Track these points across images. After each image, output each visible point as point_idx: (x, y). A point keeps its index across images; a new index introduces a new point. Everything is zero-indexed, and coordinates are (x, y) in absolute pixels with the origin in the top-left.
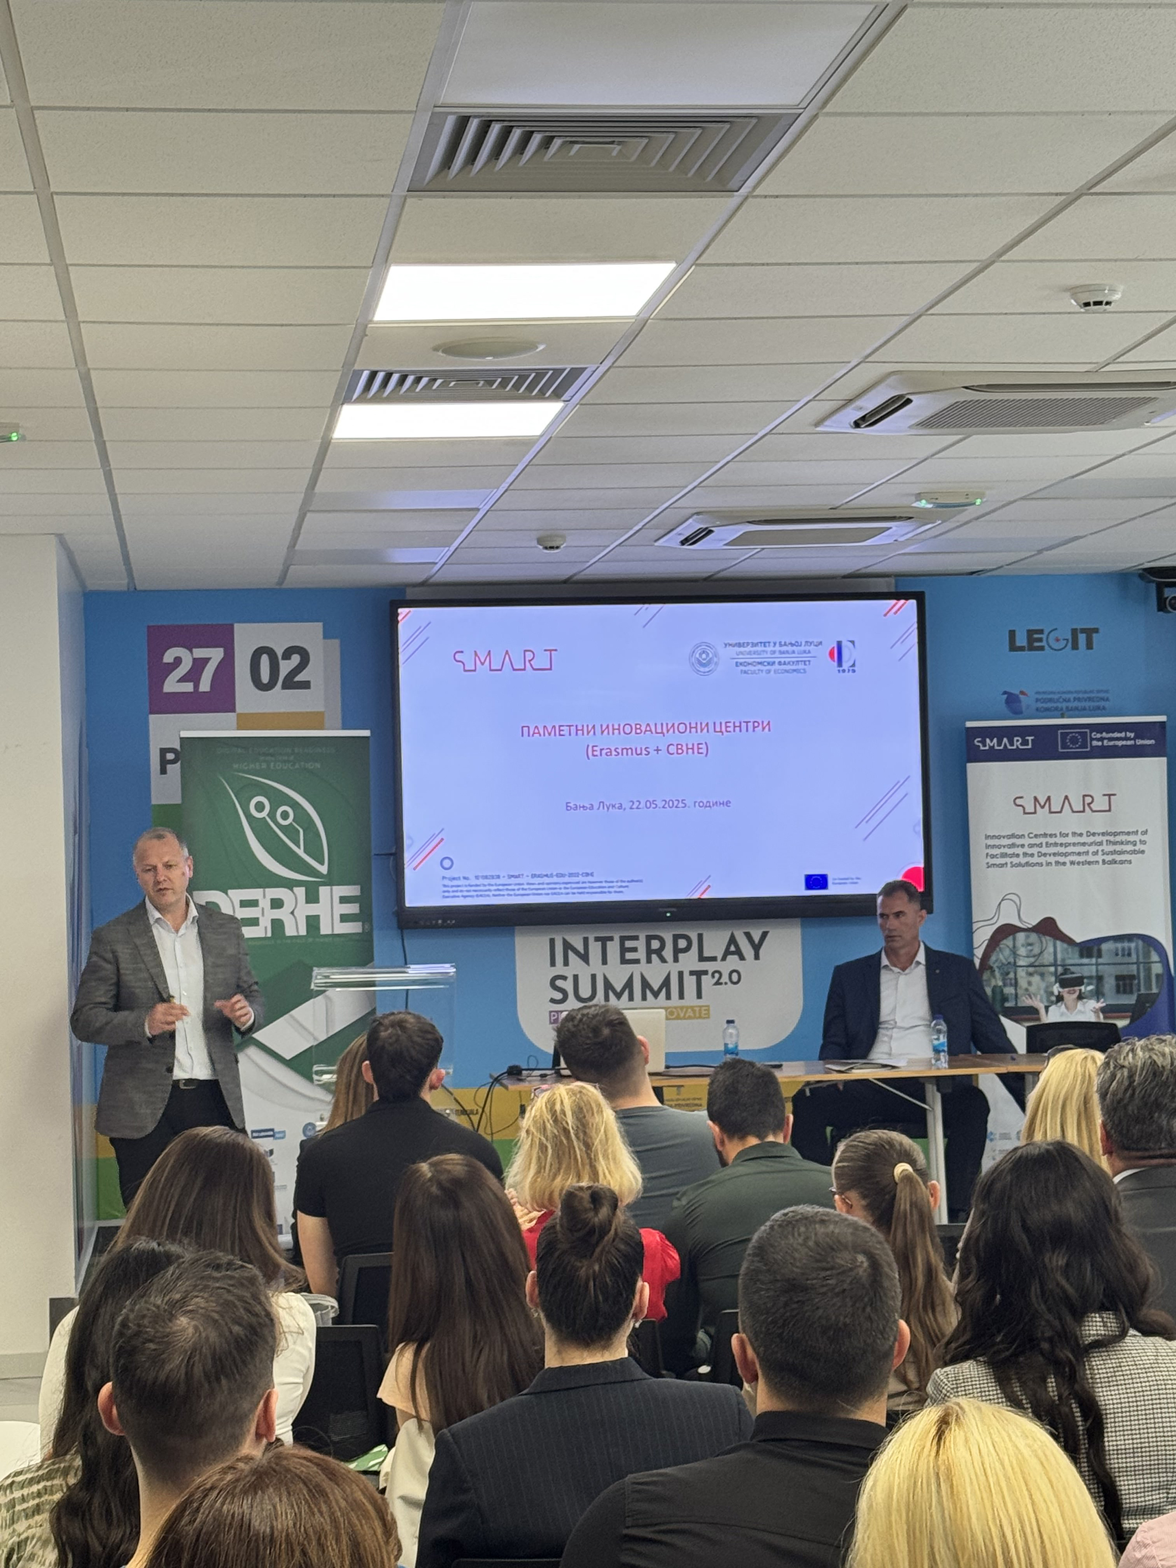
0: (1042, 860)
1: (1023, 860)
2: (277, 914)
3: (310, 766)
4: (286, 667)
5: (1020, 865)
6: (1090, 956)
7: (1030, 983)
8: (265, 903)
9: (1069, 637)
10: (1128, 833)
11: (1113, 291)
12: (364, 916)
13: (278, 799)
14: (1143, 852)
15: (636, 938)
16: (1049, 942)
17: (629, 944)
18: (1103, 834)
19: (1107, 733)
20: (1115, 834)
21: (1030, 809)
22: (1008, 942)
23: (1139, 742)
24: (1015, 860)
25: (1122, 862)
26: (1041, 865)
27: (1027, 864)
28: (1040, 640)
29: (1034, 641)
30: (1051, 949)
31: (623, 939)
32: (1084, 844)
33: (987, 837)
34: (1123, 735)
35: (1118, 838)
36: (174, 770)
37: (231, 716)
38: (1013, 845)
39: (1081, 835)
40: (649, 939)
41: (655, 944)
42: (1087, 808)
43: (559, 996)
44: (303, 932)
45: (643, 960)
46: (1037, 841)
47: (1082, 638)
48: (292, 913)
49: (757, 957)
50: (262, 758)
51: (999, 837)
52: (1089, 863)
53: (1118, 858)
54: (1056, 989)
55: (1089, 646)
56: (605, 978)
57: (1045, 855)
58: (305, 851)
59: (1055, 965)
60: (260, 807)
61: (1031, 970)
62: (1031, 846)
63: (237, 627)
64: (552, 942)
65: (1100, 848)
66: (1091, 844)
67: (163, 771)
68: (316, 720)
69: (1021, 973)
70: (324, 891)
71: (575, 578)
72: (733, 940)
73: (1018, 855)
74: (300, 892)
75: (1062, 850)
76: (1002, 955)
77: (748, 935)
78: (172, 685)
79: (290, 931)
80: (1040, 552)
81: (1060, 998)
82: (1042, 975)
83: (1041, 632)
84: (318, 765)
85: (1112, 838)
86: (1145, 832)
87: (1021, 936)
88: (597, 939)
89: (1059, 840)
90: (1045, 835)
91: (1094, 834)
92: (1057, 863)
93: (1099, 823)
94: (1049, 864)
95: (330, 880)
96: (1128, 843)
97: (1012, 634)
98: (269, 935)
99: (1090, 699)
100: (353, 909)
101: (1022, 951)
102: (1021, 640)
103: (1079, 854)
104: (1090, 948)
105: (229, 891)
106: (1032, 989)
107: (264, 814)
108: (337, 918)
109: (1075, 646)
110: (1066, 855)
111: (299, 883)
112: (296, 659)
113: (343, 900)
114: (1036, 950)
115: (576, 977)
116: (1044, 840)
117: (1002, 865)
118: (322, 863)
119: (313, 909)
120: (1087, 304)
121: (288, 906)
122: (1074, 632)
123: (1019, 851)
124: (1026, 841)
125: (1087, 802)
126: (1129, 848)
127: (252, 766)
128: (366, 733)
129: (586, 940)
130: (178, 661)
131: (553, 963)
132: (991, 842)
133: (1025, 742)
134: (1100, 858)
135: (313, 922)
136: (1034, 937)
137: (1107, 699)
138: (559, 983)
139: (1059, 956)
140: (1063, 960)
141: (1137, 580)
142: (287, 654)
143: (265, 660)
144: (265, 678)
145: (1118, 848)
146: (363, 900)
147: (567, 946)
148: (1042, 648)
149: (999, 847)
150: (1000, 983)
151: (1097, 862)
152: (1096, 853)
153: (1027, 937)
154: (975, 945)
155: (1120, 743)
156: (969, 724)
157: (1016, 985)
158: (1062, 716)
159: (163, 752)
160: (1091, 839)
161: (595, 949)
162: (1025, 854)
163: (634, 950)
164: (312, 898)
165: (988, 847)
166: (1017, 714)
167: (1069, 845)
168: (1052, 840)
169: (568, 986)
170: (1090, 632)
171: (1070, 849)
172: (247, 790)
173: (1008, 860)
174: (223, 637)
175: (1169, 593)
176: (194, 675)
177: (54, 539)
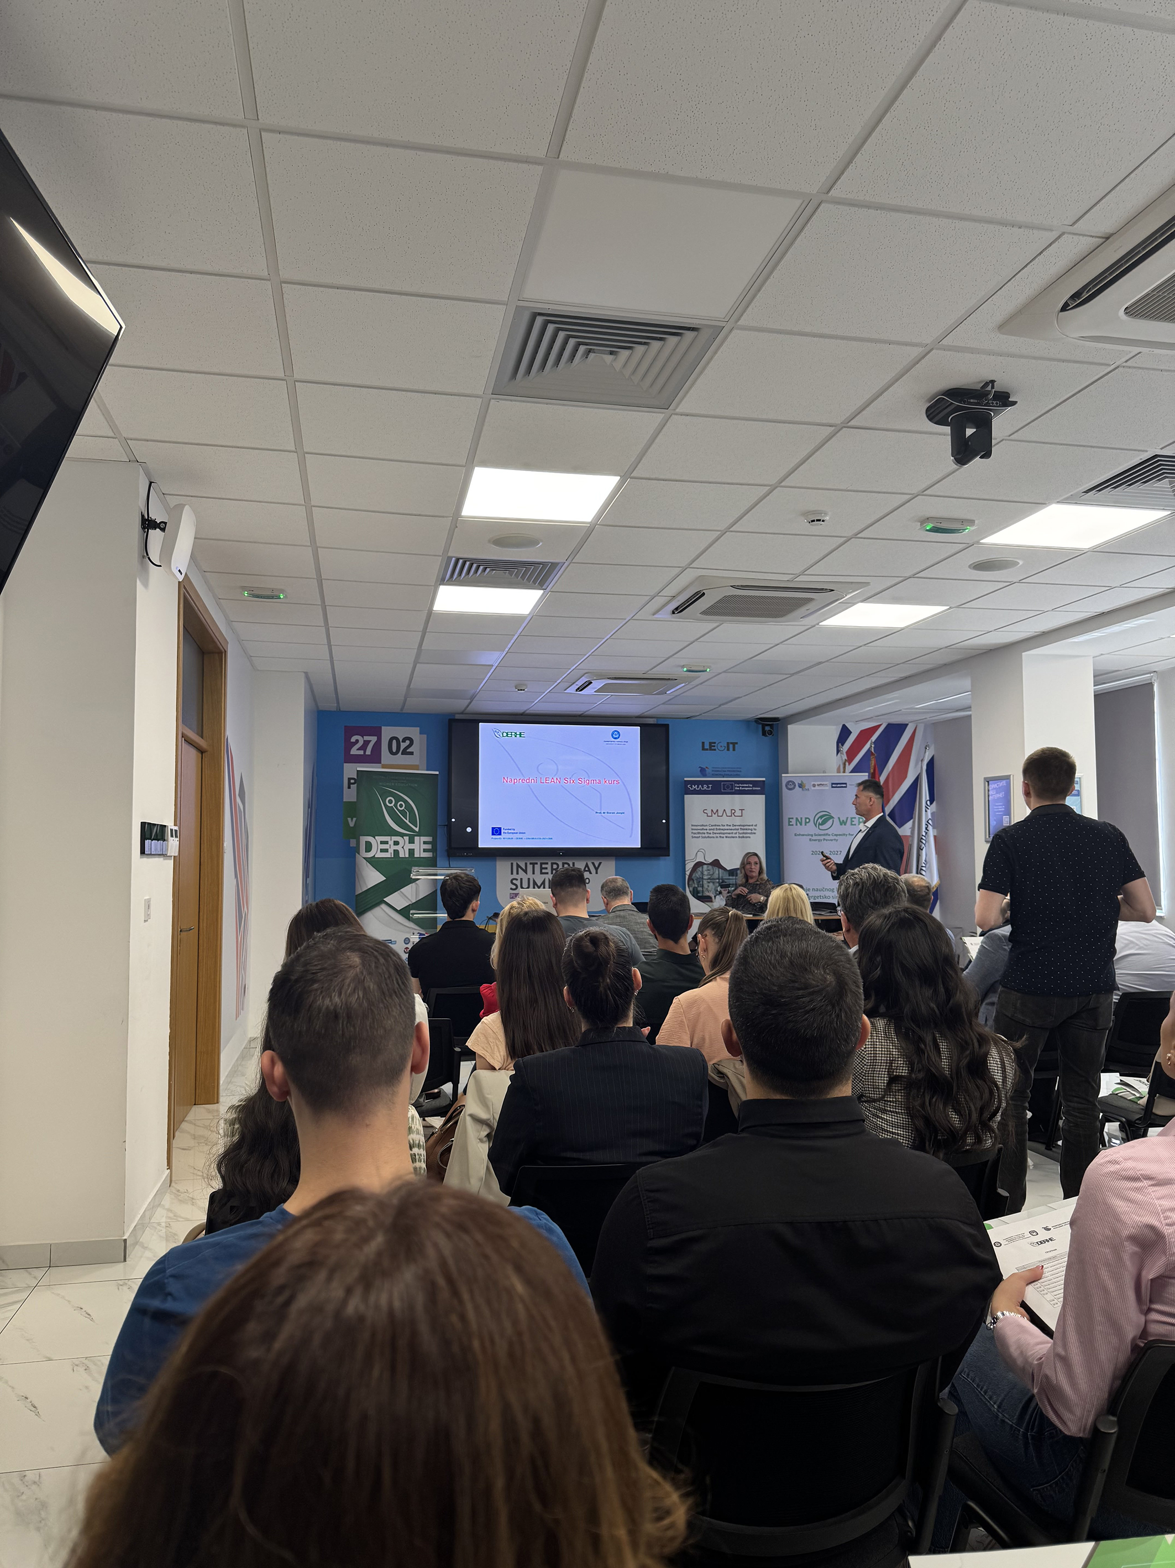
0: (714, 835)
1: (707, 835)
2: (396, 848)
3: (412, 785)
4: (403, 745)
5: (705, 837)
6: (733, 876)
7: (708, 886)
8: (391, 843)
9: (726, 745)
10: (749, 826)
11: (826, 514)
12: (433, 850)
13: (398, 799)
14: (755, 833)
16: (716, 870)
18: (739, 826)
19: (741, 784)
21: (710, 814)
22: (700, 869)
23: (754, 789)
24: (703, 835)
25: (747, 837)
26: (714, 837)
27: (708, 837)
28: (714, 746)
29: (712, 746)
32: (731, 830)
33: (692, 825)
34: (748, 785)
35: (745, 827)
36: (354, 787)
37: (380, 765)
38: (703, 829)
39: (730, 826)
40: (552, 864)
42: (733, 815)
43: (514, 887)
44: (407, 856)
46: (713, 828)
47: (731, 746)
48: (403, 847)
49: (597, 873)
50: (392, 781)
51: (697, 826)
52: (733, 837)
53: (745, 835)
54: (719, 889)
55: (734, 749)
56: (534, 881)
57: (715, 833)
58: (409, 822)
60: (390, 802)
61: (709, 881)
62: (710, 830)
63: (383, 727)
64: (512, 864)
65: (738, 831)
66: (734, 830)
67: (349, 787)
68: (416, 767)
69: (705, 882)
70: (417, 839)
71: (528, 712)
72: (587, 866)
73: (704, 833)
75: (722, 831)
76: (698, 874)
77: (593, 863)
78: (354, 751)
79: (401, 855)
80: (720, 706)
81: (720, 893)
83: (715, 743)
84: (416, 785)
85: (742, 827)
86: (756, 825)
89: (722, 828)
90: (716, 825)
91: (735, 826)
92: (720, 837)
93: (738, 821)
94: (717, 837)
95: (419, 834)
96: (749, 829)
98: (393, 856)
99: (734, 771)
100: (429, 847)
102: (707, 746)
103: (729, 833)
104: (733, 872)
105: (376, 837)
107: (392, 805)
110: (724, 834)
111: (406, 835)
112: (408, 742)
115: (521, 879)
116: (715, 827)
117: (698, 837)
118: (416, 827)
119: (412, 846)
120: (813, 521)
121: (401, 844)
122: (728, 744)
124: (708, 828)
125: (733, 812)
126: (750, 831)
127: (387, 784)
128: (437, 773)
130: (357, 741)
131: (512, 874)
132: (693, 827)
133: (708, 787)
134: (737, 835)
135: (411, 852)
137: (741, 771)
138: (514, 881)
139: (720, 875)
140: (722, 877)
141: (754, 723)
142: (404, 741)
143: (394, 742)
144: (394, 750)
145: (745, 831)
146: (433, 843)
147: (518, 866)
148: (715, 750)
149: (697, 830)
150: (696, 886)
151: (736, 837)
152: (736, 833)
153: (708, 867)
154: (686, 870)
155: (746, 789)
156: (686, 779)
157: (703, 887)
158: (723, 777)
159: (349, 779)
160: (734, 828)
162: (707, 833)
163: (546, 868)
164: (412, 841)
165: (692, 829)
166: (705, 776)
168: (718, 828)
169: (518, 883)
170: (734, 744)
171: (725, 831)
172: (385, 794)
173: (701, 835)
174: (377, 732)
175: (767, 728)
176: (364, 748)
177: (303, 675)
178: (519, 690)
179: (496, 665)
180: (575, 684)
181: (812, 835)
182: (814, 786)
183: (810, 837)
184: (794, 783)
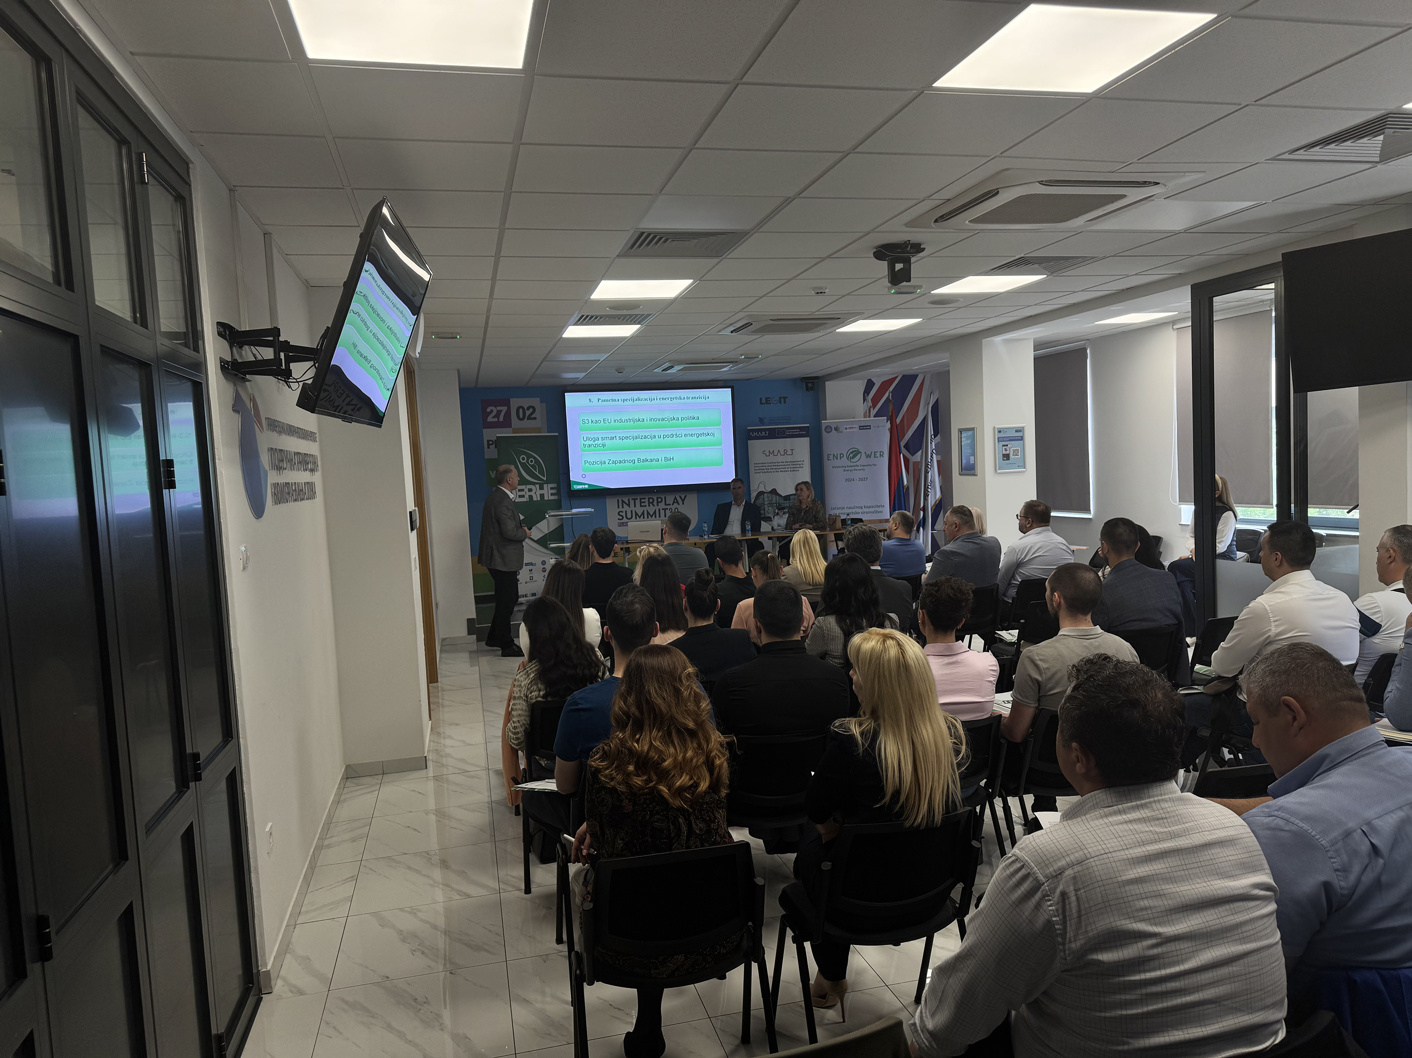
0: (772, 470)
1: (766, 471)
3: (538, 445)
4: (528, 413)
6: (787, 500)
7: (768, 509)
8: (526, 490)
9: (779, 400)
10: (798, 461)
11: (826, 288)
12: (558, 494)
13: (529, 456)
14: (802, 467)
15: (645, 498)
16: (774, 497)
17: (642, 501)
18: (790, 462)
19: (792, 430)
20: (794, 462)
22: (762, 497)
23: (801, 433)
24: (764, 471)
25: (797, 470)
26: (771, 472)
28: (770, 401)
29: (768, 401)
30: (775, 498)
31: (641, 499)
32: (784, 465)
33: (754, 464)
34: (796, 431)
36: (492, 447)
37: (511, 429)
38: (763, 466)
39: (783, 462)
40: (649, 499)
41: (651, 500)
43: (621, 518)
45: (647, 506)
46: (770, 465)
47: (782, 400)
48: (535, 493)
50: (523, 443)
51: (758, 464)
52: (787, 471)
54: (777, 511)
55: (785, 403)
56: (636, 512)
58: (539, 473)
59: (776, 503)
60: (523, 459)
61: (769, 505)
63: (511, 400)
64: (618, 500)
65: (789, 466)
67: (489, 448)
68: (538, 430)
69: (766, 506)
70: (545, 486)
71: (624, 382)
72: (675, 498)
74: (538, 486)
75: (778, 467)
76: (760, 501)
77: (680, 497)
78: (490, 419)
80: (773, 372)
82: (772, 507)
83: (770, 398)
84: (541, 445)
86: (803, 461)
87: (766, 494)
88: (632, 499)
89: (777, 464)
90: (773, 463)
91: (787, 462)
92: (776, 471)
93: (789, 458)
94: (774, 472)
96: (798, 464)
97: (761, 399)
98: (528, 500)
99: (786, 420)
100: (554, 491)
101: (766, 499)
102: (764, 401)
103: (783, 468)
104: (787, 498)
106: (769, 511)
107: (525, 461)
108: (550, 495)
109: (780, 403)
110: (779, 469)
111: (537, 483)
112: (531, 410)
113: (551, 488)
114: (770, 499)
115: (626, 512)
117: (759, 473)
118: (544, 477)
119: (542, 492)
120: (818, 293)
121: (534, 491)
122: (780, 398)
123: (765, 468)
124: (767, 465)
125: (785, 451)
126: (798, 466)
127: (520, 445)
128: (557, 434)
129: (629, 500)
130: (492, 411)
131: (619, 508)
132: (756, 465)
133: (766, 433)
134: (789, 469)
135: (542, 496)
136: (769, 495)
137: (790, 419)
138: (620, 513)
140: (779, 502)
141: (799, 381)
143: (521, 410)
144: (521, 416)
145: (795, 466)
146: (558, 488)
147: (623, 502)
148: (770, 403)
149: (758, 467)
151: (789, 471)
152: (788, 468)
154: (753, 498)
155: (795, 433)
156: (748, 428)
157: (764, 510)
158: (777, 425)
159: (488, 441)
160: (787, 464)
161: (632, 502)
162: (767, 469)
163: (645, 502)
164: (541, 488)
165: (755, 467)
166: (763, 425)
167: (779, 466)
169: (624, 514)
170: (785, 398)
172: (519, 454)
173: (761, 471)
174: (507, 403)
175: (810, 385)
176: (497, 415)
177: (456, 371)
178: (618, 373)
179: (603, 360)
180: (662, 368)
182: (846, 429)
183: (844, 468)
184: (831, 427)
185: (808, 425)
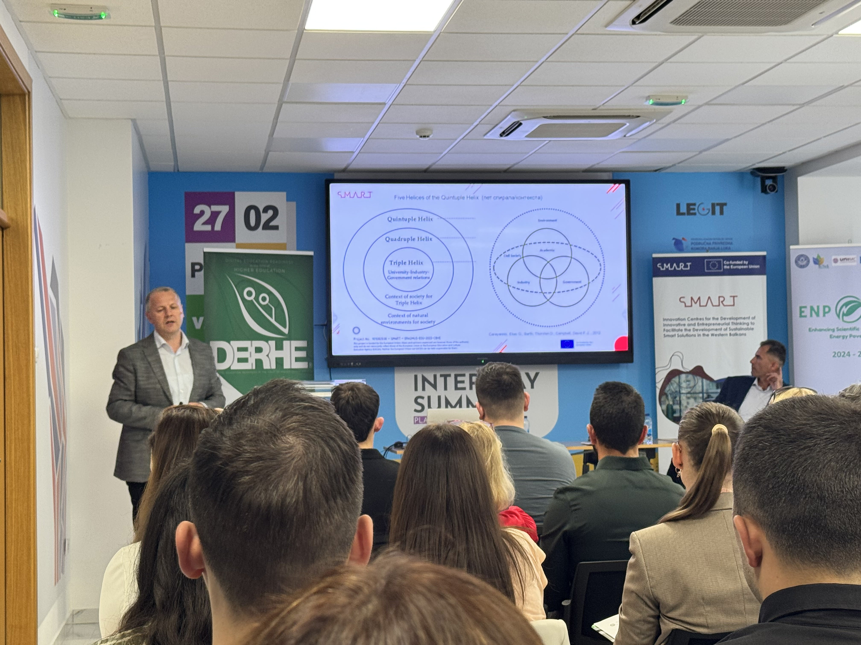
0: (696, 333)
1: (685, 333)
2: (259, 356)
3: (279, 271)
4: (264, 217)
5: (683, 336)
7: (688, 403)
8: (252, 350)
9: (710, 207)
10: (744, 318)
12: (309, 358)
13: (260, 290)
14: (753, 329)
15: (464, 375)
16: (699, 380)
17: (459, 379)
18: (730, 319)
19: (733, 261)
20: (737, 319)
22: (676, 379)
23: (751, 267)
24: (680, 333)
25: (741, 335)
26: (695, 336)
27: (687, 335)
28: (694, 209)
29: (690, 209)
30: (700, 384)
31: (456, 376)
32: (719, 324)
33: (664, 320)
34: (741, 262)
35: (739, 321)
36: (200, 275)
37: (233, 244)
38: (679, 324)
39: (717, 319)
43: (419, 408)
44: (274, 367)
45: (468, 388)
46: (693, 322)
47: (717, 208)
48: (268, 356)
49: (532, 387)
50: (251, 266)
51: (671, 320)
52: (722, 335)
53: (738, 332)
55: (722, 213)
56: (446, 397)
57: (697, 330)
58: (275, 320)
59: (702, 392)
61: (689, 395)
62: (689, 325)
63: (237, 194)
64: (416, 377)
65: (728, 327)
66: (723, 324)
67: (193, 276)
68: (283, 246)
69: (683, 397)
70: (286, 343)
71: (434, 167)
73: (682, 330)
74: (272, 343)
75: (707, 327)
76: (673, 387)
77: (528, 375)
78: (199, 226)
79: (266, 366)
80: (701, 152)
82: (695, 398)
83: (694, 204)
84: (284, 271)
85: (735, 321)
86: (754, 318)
87: (683, 376)
89: (705, 322)
90: (697, 319)
91: (725, 319)
92: (704, 335)
93: (728, 312)
94: (699, 335)
95: (290, 337)
96: (744, 324)
97: (678, 206)
98: (254, 368)
99: (722, 243)
100: (303, 354)
101: (684, 385)
102: (683, 209)
103: (716, 330)
104: (722, 384)
105: (231, 342)
108: (293, 360)
109: (714, 213)
110: (709, 330)
111: (272, 339)
112: (270, 213)
113: (297, 349)
114: (692, 384)
115: (429, 398)
116: (697, 322)
117: (673, 336)
118: (285, 327)
119: (279, 354)
121: (265, 351)
122: (713, 205)
124: (686, 322)
125: (721, 300)
126: (745, 326)
127: (245, 270)
128: (311, 253)
129: (435, 377)
130: (202, 213)
131: (416, 389)
132: (666, 323)
133: (686, 266)
135: (279, 361)
136: (690, 377)
137: (731, 243)
138: (420, 400)
139: (705, 388)
140: (707, 390)
141: (749, 175)
142: (266, 210)
143: (253, 213)
144: (253, 223)
145: (739, 326)
146: (309, 350)
147: (424, 379)
148: (695, 214)
149: (671, 325)
150: (671, 403)
151: (726, 335)
152: (726, 329)
153: (687, 377)
154: (657, 381)
155: (740, 267)
156: (655, 255)
157: (680, 404)
158: (707, 251)
159: (193, 265)
160: (723, 321)
161: (440, 381)
162: (686, 330)
163: (463, 382)
164: (279, 347)
165: (664, 325)
166: (681, 250)
167: (709, 325)
168: (701, 322)
169: (425, 402)
170: (722, 205)
171: (711, 327)
172: (242, 284)
173: (676, 333)
174: (229, 199)
175: (769, 182)
176: (212, 221)
177: (130, 123)
178: (421, 137)
179: (390, 102)
180: (498, 126)
181: (833, 330)
182: (836, 261)
183: (831, 333)
184: (807, 258)
185: (764, 253)
